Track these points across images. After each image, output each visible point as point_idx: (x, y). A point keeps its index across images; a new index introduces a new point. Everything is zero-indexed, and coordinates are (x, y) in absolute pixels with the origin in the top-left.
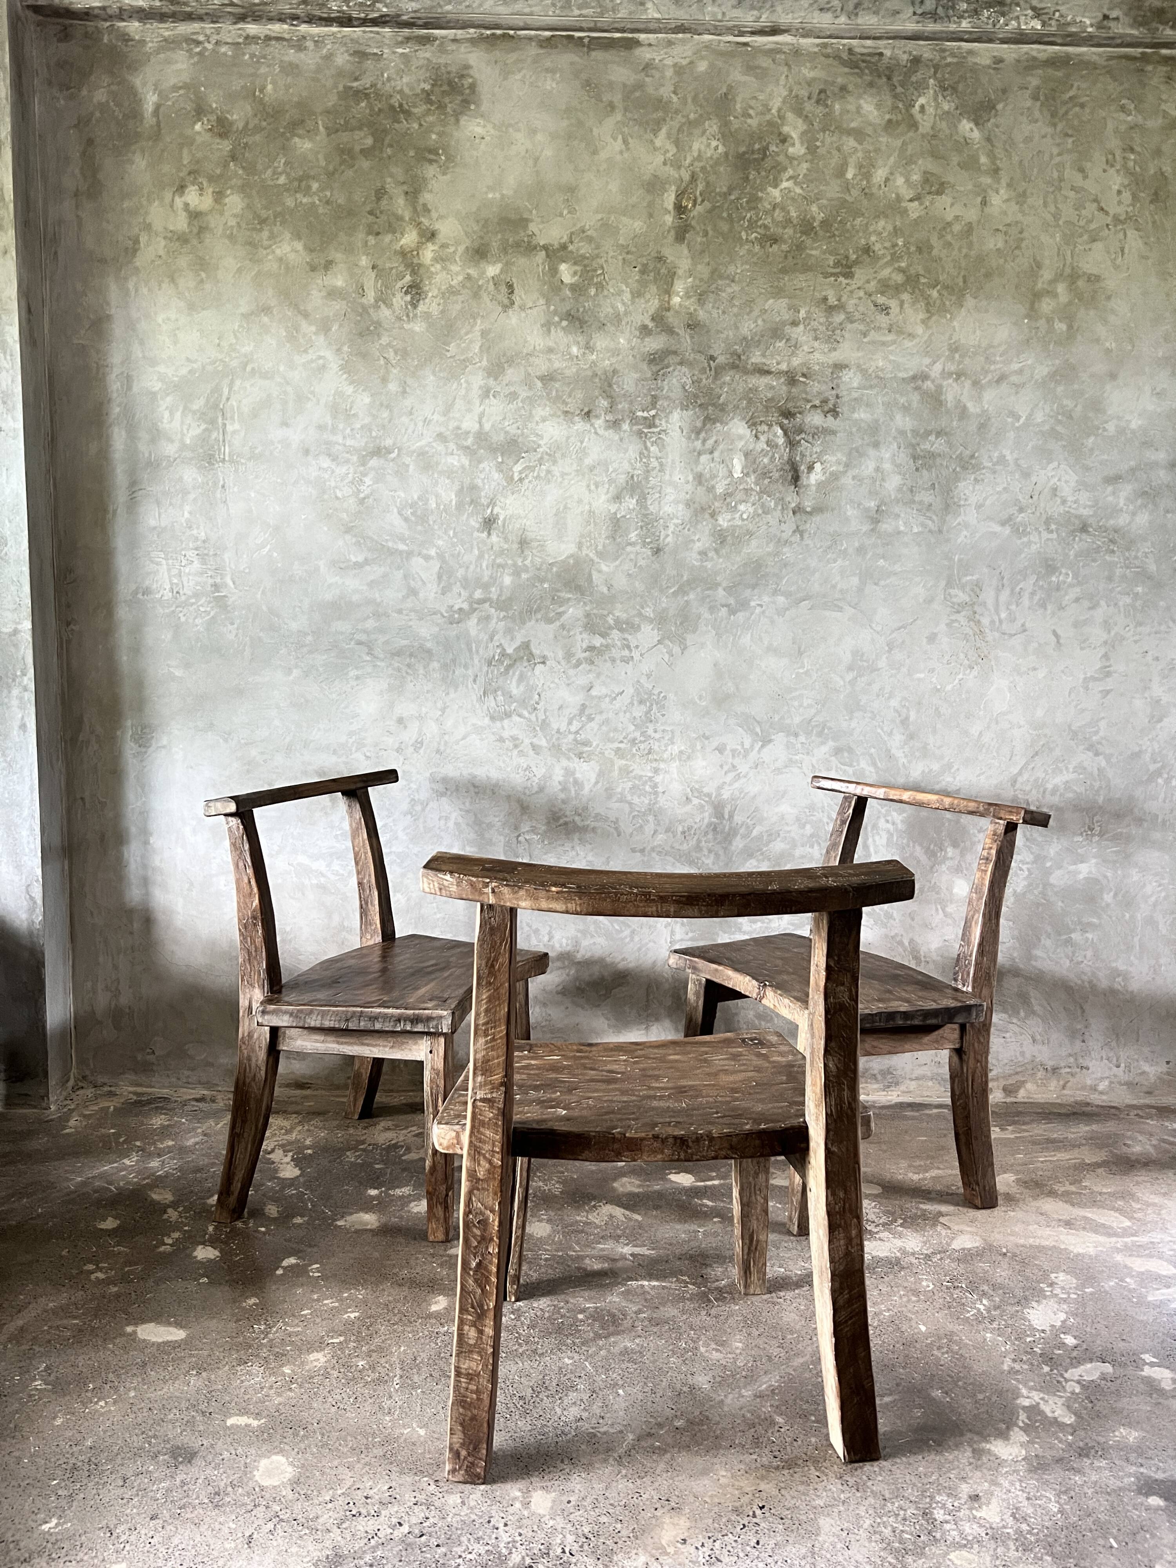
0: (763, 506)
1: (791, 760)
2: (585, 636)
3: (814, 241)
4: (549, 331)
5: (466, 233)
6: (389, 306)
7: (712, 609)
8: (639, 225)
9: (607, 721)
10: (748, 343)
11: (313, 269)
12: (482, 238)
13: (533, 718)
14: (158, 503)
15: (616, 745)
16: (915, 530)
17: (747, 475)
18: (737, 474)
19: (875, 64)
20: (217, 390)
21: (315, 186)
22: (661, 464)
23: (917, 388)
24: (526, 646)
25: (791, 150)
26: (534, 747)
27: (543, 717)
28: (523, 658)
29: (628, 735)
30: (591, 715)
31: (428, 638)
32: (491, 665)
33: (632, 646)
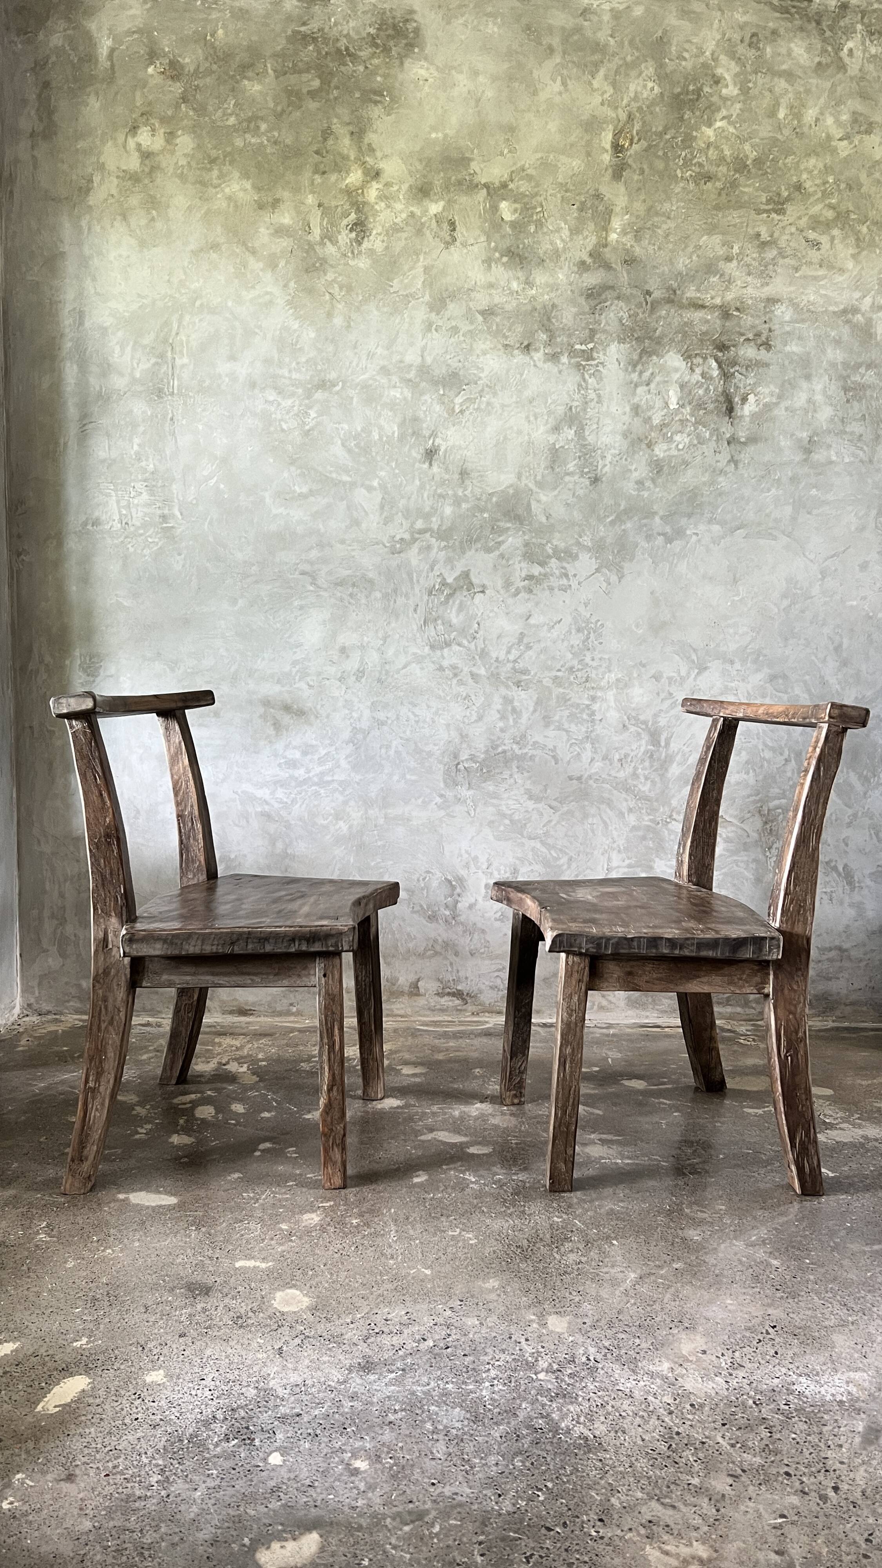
0: (698, 437)
1: (726, 687)
2: (524, 565)
3: (749, 178)
4: (490, 266)
5: (410, 172)
6: (334, 242)
7: (649, 538)
8: (576, 164)
9: (544, 650)
10: (684, 278)
11: (261, 206)
12: (425, 176)
14: (108, 435)
15: (555, 673)
16: (847, 460)
17: (683, 406)
18: (673, 406)
19: (805, 9)
20: (167, 323)
21: (263, 127)
22: (599, 396)
23: (848, 322)
24: (466, 575)
25: (724, 91)
26: (473, 676)
27: (483, 646)
28: (462, 587)
29: (565, 663)
30: (530, 643)
31: (370, 568)
32: (431, 594)
33: (570, 575)
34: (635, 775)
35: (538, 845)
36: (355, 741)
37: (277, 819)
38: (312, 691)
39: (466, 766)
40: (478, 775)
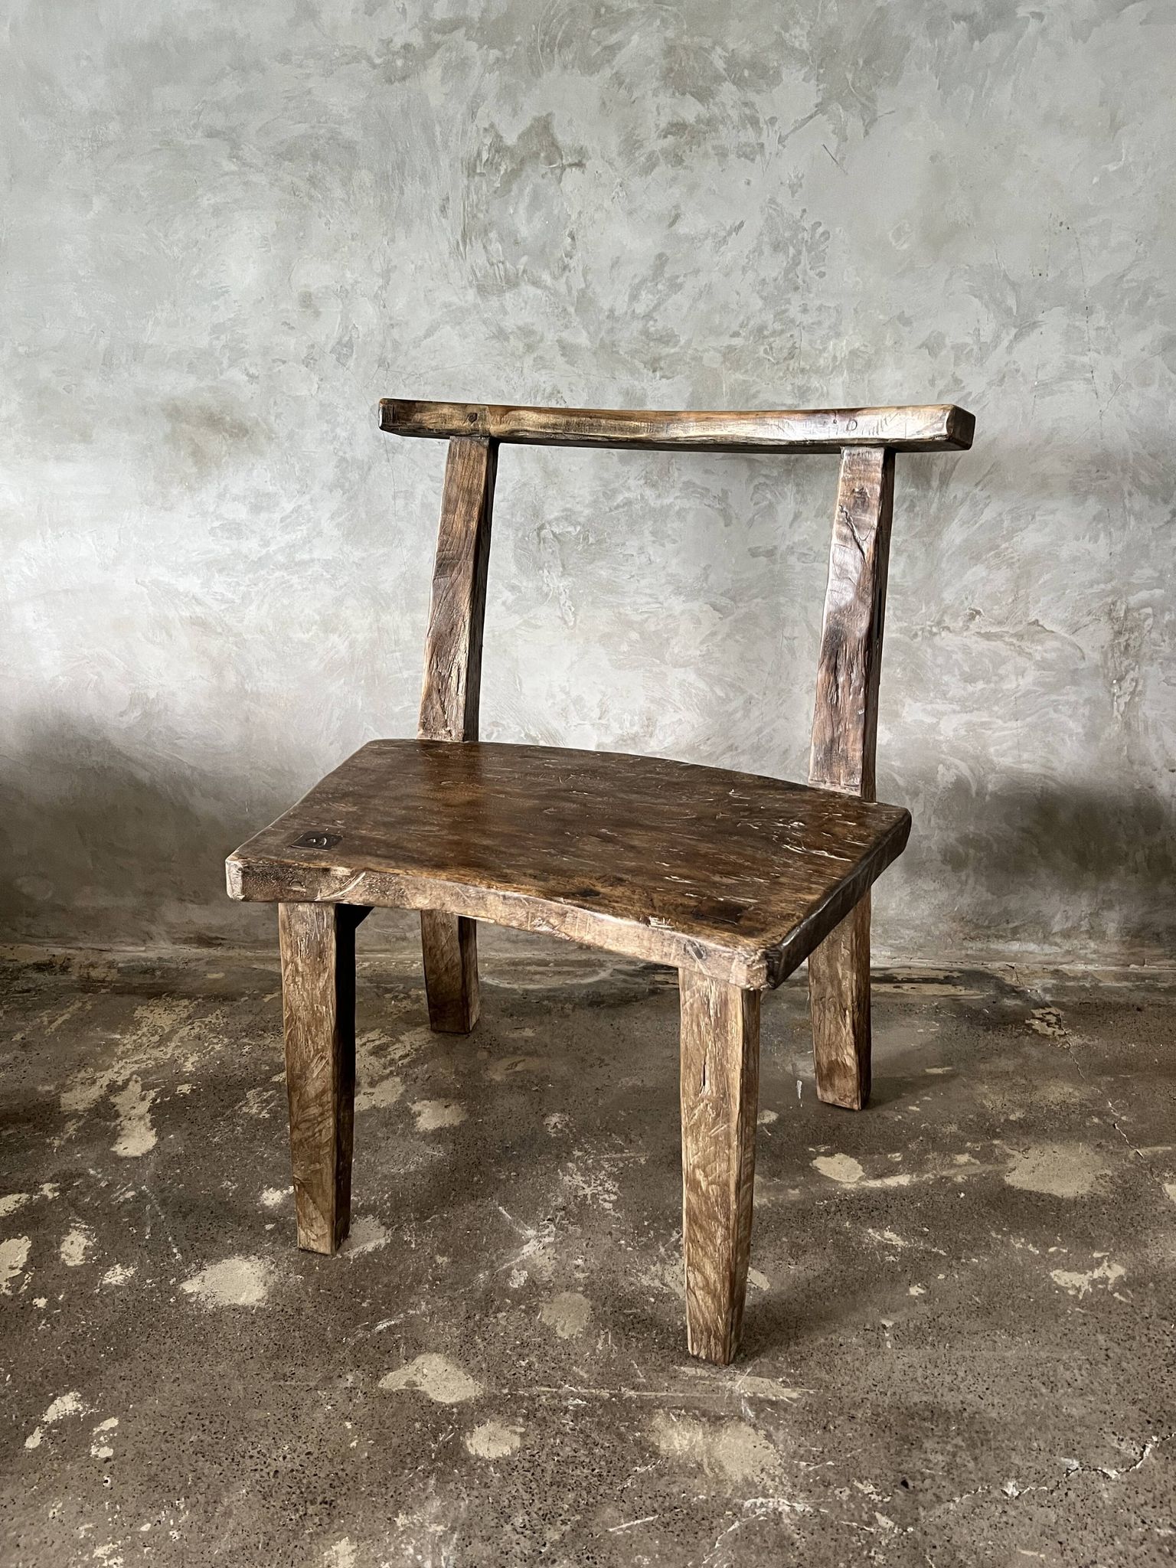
2: (665, 99)
7: (935, 27)
9: (708, 291)
13: (563, 289)
15: (726, 341)
24: (543, 127)
26: (566, 349)
27: (583, 286)
28: (536, 155)
29: (748, 319)
30: (678, 277)
31: (346, 116)
32: (474, 171)
33: (762, 120)
35: (692, 677)
36: (347, 484)
37: (219, 630)
38: (255, 386)
39: (557, 531)
40: (580, 548)
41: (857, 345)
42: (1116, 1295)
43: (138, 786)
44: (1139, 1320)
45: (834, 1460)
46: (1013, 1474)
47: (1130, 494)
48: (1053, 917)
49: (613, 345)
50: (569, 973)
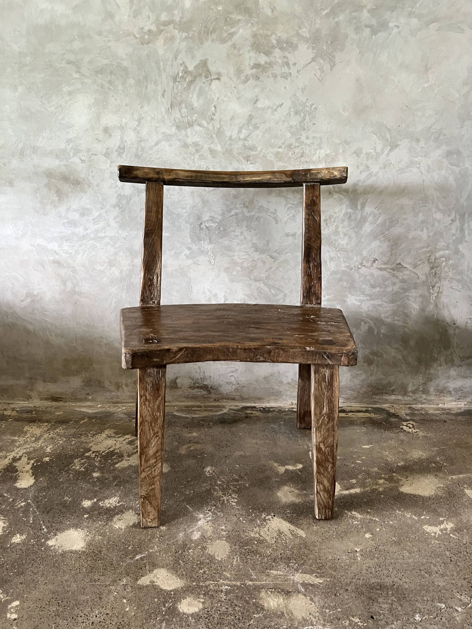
2: (252, 54)
7: (358, 29)
9: (269, 130)
13: (211, 127)
15: (277, 150)
24: (204, 64)
26: (212, 151)
27: (219, 126)
28: (201, 75)
29: (285, 141)
30: (257, 124)
31: (124, 57)
32: (176, 80)
33: (290, 64)
34: (336, 232)
35: (262, 285)
36: (121, 205)
37: (65, 265)
38: (84, 164)
39: (207, 225)
40: (217, 232)
41: (328, 152)
42: (451, 535)
43: (28, 332)
44: (462, 545)
45: (341, 608)
46: (418, 611)
47: (435, 212)
48: (408, 385)
49: (231, 150)
50: (211, 410)
